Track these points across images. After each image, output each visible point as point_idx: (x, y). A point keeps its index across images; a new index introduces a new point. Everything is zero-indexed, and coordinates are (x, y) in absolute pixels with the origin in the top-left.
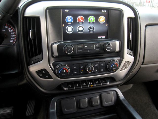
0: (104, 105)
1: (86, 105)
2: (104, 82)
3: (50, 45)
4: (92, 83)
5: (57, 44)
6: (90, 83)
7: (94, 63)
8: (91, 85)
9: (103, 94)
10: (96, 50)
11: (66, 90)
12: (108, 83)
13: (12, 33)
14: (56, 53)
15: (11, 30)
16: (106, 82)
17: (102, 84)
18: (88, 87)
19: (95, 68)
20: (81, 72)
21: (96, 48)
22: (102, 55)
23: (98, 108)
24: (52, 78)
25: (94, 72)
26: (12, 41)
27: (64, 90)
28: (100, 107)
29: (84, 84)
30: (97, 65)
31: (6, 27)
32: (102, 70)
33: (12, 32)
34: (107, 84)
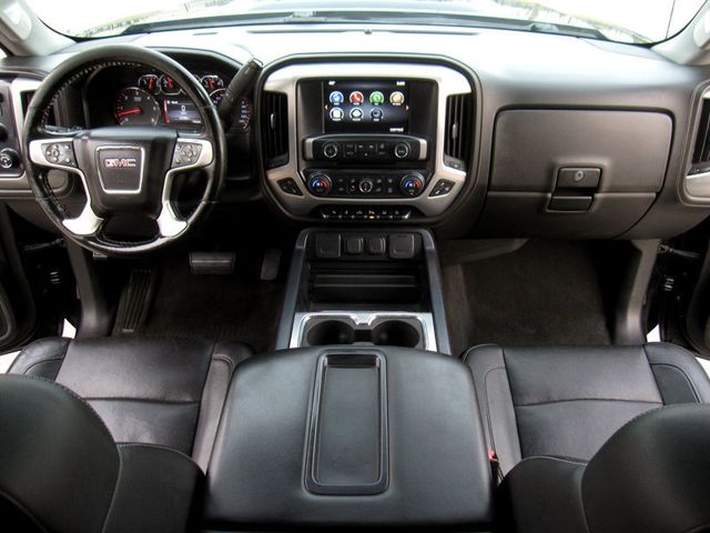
0: (392, 256)
1: (358, 249)
2: (397, 213)
3: (300, 140)
4: (373, 213)
5: (313, 139)
6: (370, 212)
7: (373, 177)
9: (393, 237)
10: (379, 153)
11: (327, 218)
12: (404, 217)
14: (310, 154)
16: (401, 214)
17: (392, 217)
18: (364, 219)
19: (376, 185)
20: (352, 190)
21: (380, 150)
24: (302, 194)
25: (373, 193)
26: (242, 121)
27: (323, 218)
29: (360, 212)
30: (378, 181)
32: (390, 190)
34: (401, 218)
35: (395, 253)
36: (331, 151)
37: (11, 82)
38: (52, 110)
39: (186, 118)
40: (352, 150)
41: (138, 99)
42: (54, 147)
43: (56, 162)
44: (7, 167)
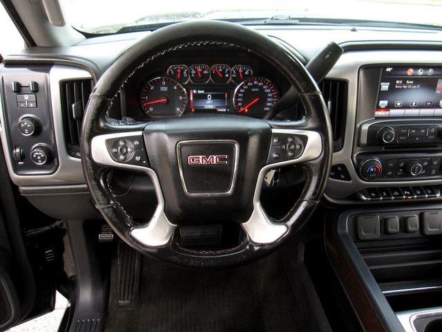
0: (427, 233)
1: (397, 228)
2: (430, 192)
3: (358, 126)
4: (408, 193)
5: (369, 125)
6: (406, 192)
7: (422, 160)
8: (407, 195)
9: (427, 214)
10: (430, 137)
11: (367, 200)
12: (438, 195)
13: (269, 95)
14: (364, 140)
15: (268, 88)
16: (434, 193)
17: (427, 196)
18: (403, 199)
19: (424, 167)
20: (399, 173)
21: (431, 134)
22: (435, 147)
23: (415, 236)
24: (350, 179)
25: (421, 175)
26: (267, 109)
27: (362, 200)
28: (418, 234)
29: (396, 193)
30: (426, 164)
31: (260, 84)
32: (434, 172)
33: (269, 93)
34: (435, 197)
35: (429, 230)
36: (389, 137)
37: (48, 71)
38: (117, 101)
39: (211, 107)
40: (405, 134)
41: (164, 89)
42: (121, 143)
43: (123, 162)
44: (40, 163)
